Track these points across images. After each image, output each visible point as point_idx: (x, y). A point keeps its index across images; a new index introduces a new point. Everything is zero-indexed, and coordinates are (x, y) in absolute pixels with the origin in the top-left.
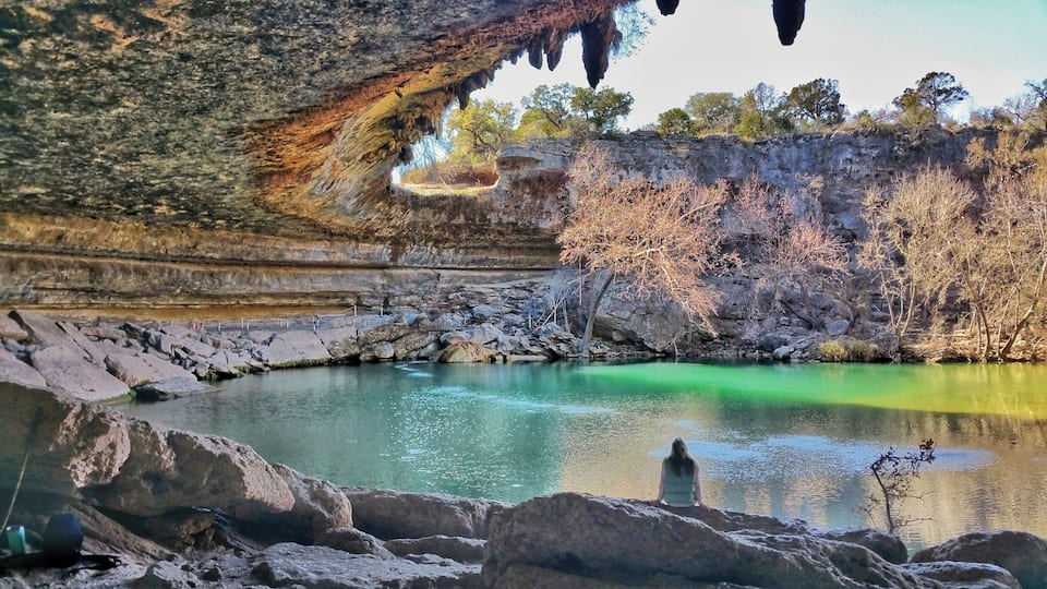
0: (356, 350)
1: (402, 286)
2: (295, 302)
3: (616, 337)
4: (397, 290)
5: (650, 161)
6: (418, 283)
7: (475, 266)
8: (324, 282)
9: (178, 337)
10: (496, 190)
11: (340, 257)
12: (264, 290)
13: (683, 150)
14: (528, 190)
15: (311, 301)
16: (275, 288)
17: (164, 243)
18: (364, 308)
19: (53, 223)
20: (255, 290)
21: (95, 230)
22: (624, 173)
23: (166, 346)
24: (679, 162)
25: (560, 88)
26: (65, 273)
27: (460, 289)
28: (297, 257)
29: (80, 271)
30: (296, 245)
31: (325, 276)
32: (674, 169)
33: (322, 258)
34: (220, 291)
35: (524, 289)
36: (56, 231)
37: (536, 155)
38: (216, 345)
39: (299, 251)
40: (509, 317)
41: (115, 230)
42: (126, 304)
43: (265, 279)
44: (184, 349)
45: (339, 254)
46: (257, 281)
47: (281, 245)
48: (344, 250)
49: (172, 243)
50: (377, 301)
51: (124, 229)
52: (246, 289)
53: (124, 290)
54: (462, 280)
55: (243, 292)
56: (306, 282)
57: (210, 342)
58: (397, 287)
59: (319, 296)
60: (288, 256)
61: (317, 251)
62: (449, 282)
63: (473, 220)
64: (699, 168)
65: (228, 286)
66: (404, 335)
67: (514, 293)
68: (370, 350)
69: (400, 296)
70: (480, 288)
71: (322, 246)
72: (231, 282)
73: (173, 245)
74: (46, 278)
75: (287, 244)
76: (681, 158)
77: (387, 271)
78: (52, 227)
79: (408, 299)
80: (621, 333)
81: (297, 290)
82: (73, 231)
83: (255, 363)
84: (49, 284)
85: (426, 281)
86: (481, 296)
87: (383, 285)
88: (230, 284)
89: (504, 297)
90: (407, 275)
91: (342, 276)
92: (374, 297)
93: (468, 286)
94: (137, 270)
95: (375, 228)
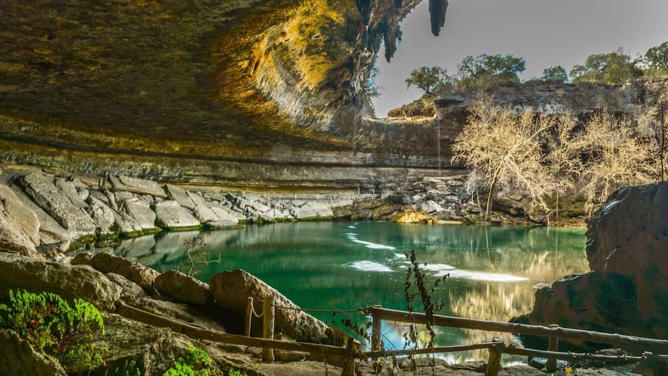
0: (350, 213)
1: (385, 177)
2: (325, 185)
3: (512, 211)
4: (383, 180)
5: (538, 99)
6: (395, 175)
7: (431, 166)
8: (340, 175)
9: (251, 201)
10: (435, 120)
11: (345, 160)
12: (305, 178)
13: (560, 92)
14: (455, 120)
15: (334, 185)
16: (311, 177)
17: (246, 153)
18: (364, 190)
19: (188, 143)
20: (300, 178)
21: (209, 147)
22: (520, 107)
23: (242, 206)
24: (558, 99)
25: (481, 56)
26: (200, 167)
27: (420, 180)
28: (319, 160)
29: (207, 167)
30: (317, 154)
31: (339, 171)
32: (555, 104)
33: (335, 161)
34: (281, 178)
35: (460, 180)
36: (190, 147)
37: (458, 98)
38: (273, 206)
39: (320, 157)
40: (449, 197)
41: (219, 146)
42: (234, 184)
43: (305, 172)
44: (253, 208)
45: (344, 158)
46: (301, 173)
47: (309, 153)
48: (347, 156)
49: (250, 153)
50: (372, 186)
51: (224, 146)
52: (295, 177)
53: (230, 176)
54: (423, 174)
55: (294, 179)
56: (328, 173)
57: (269, 205)
58: (383, 178)
59: (338, 182)
60: (314, 160)
61: (331, 157)
62: (414, 175)
63: (423, 138)
64: (573, 103)
65: (285, 176)
66: (380, 206)
67: (454, 183)
68: (357, 213)
69: (384, 183)
70: (432, 179)
71: (333, 154)
72: (287, 174)
73: (251, 154)
74: (189, 170)
75: (313, 153)
76: (559, 97)
77: (376, 168)
78: (188, 146)
79: (390, 185)
80: (515, 209)
81: (324, 178)
82: (198, 147)
83: (290, 217)
84: (191, 173)
85: (400, 175)
86: (434, 185)
87: (374, 176)
88: (286, 174)
89: (447, 185)
90: (388, 171)
91: (349, 171)
92: (370, 183)
93: (426, 178)
94: (236, 167)
95: (363, 143)
